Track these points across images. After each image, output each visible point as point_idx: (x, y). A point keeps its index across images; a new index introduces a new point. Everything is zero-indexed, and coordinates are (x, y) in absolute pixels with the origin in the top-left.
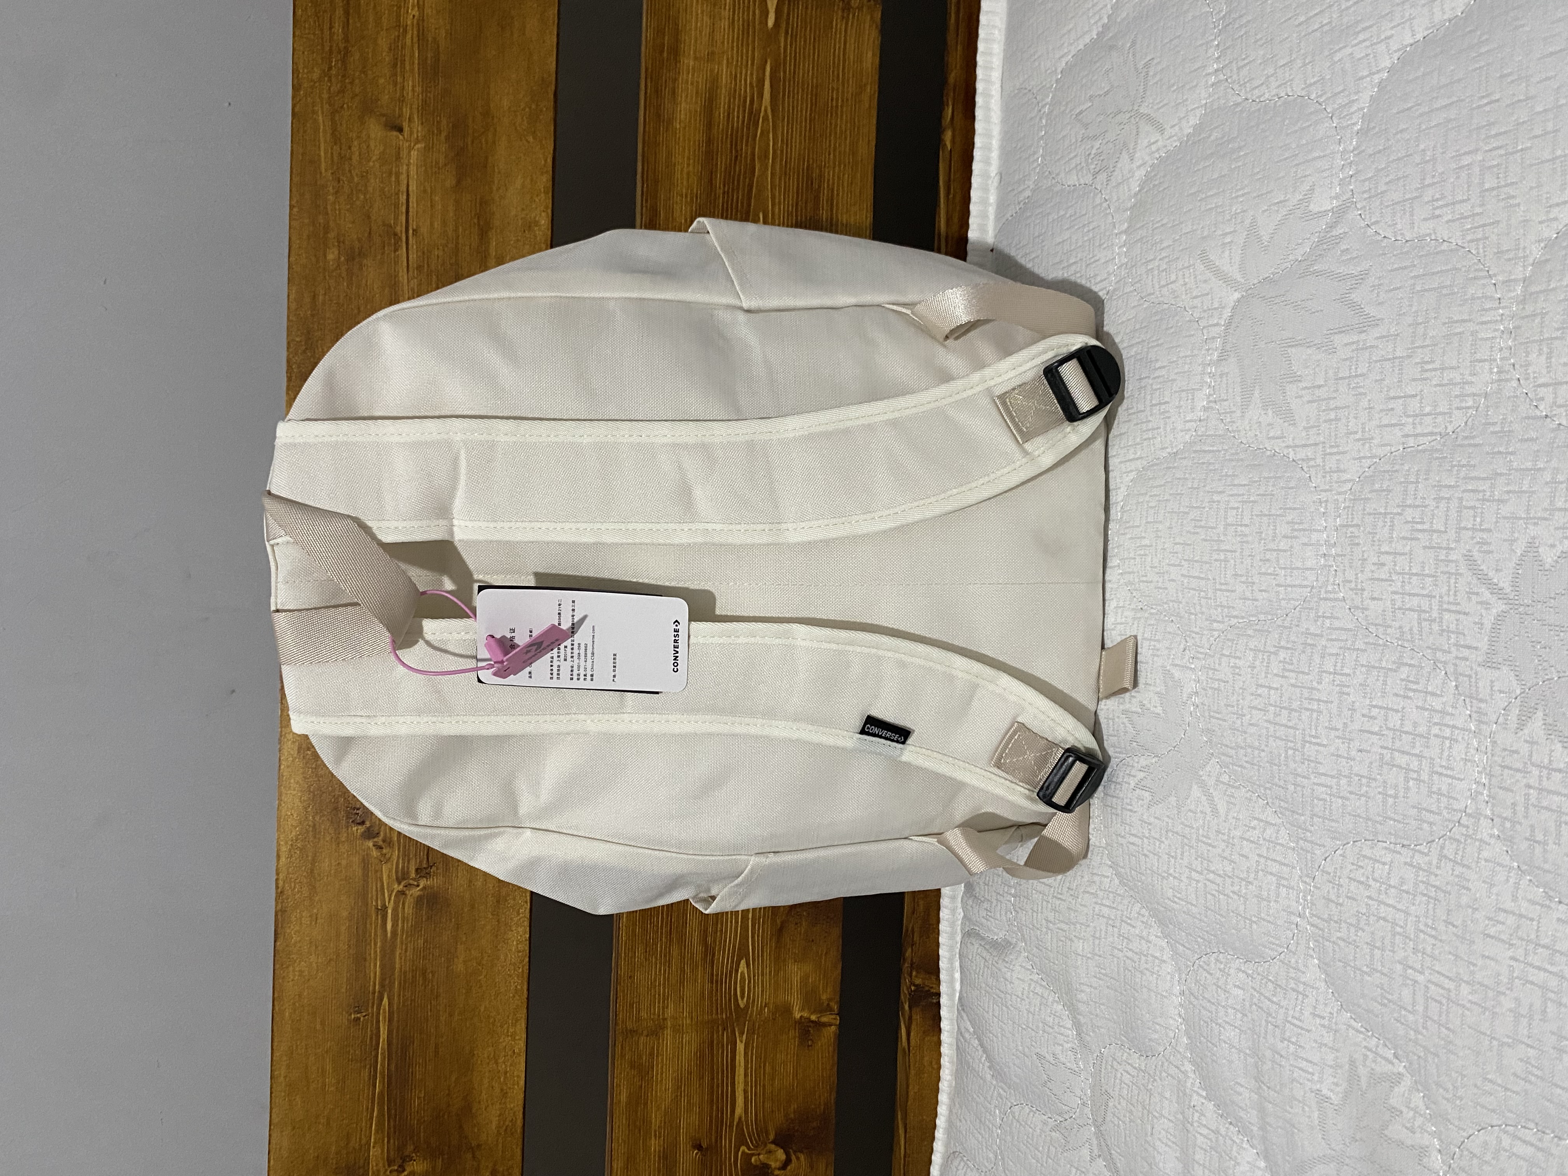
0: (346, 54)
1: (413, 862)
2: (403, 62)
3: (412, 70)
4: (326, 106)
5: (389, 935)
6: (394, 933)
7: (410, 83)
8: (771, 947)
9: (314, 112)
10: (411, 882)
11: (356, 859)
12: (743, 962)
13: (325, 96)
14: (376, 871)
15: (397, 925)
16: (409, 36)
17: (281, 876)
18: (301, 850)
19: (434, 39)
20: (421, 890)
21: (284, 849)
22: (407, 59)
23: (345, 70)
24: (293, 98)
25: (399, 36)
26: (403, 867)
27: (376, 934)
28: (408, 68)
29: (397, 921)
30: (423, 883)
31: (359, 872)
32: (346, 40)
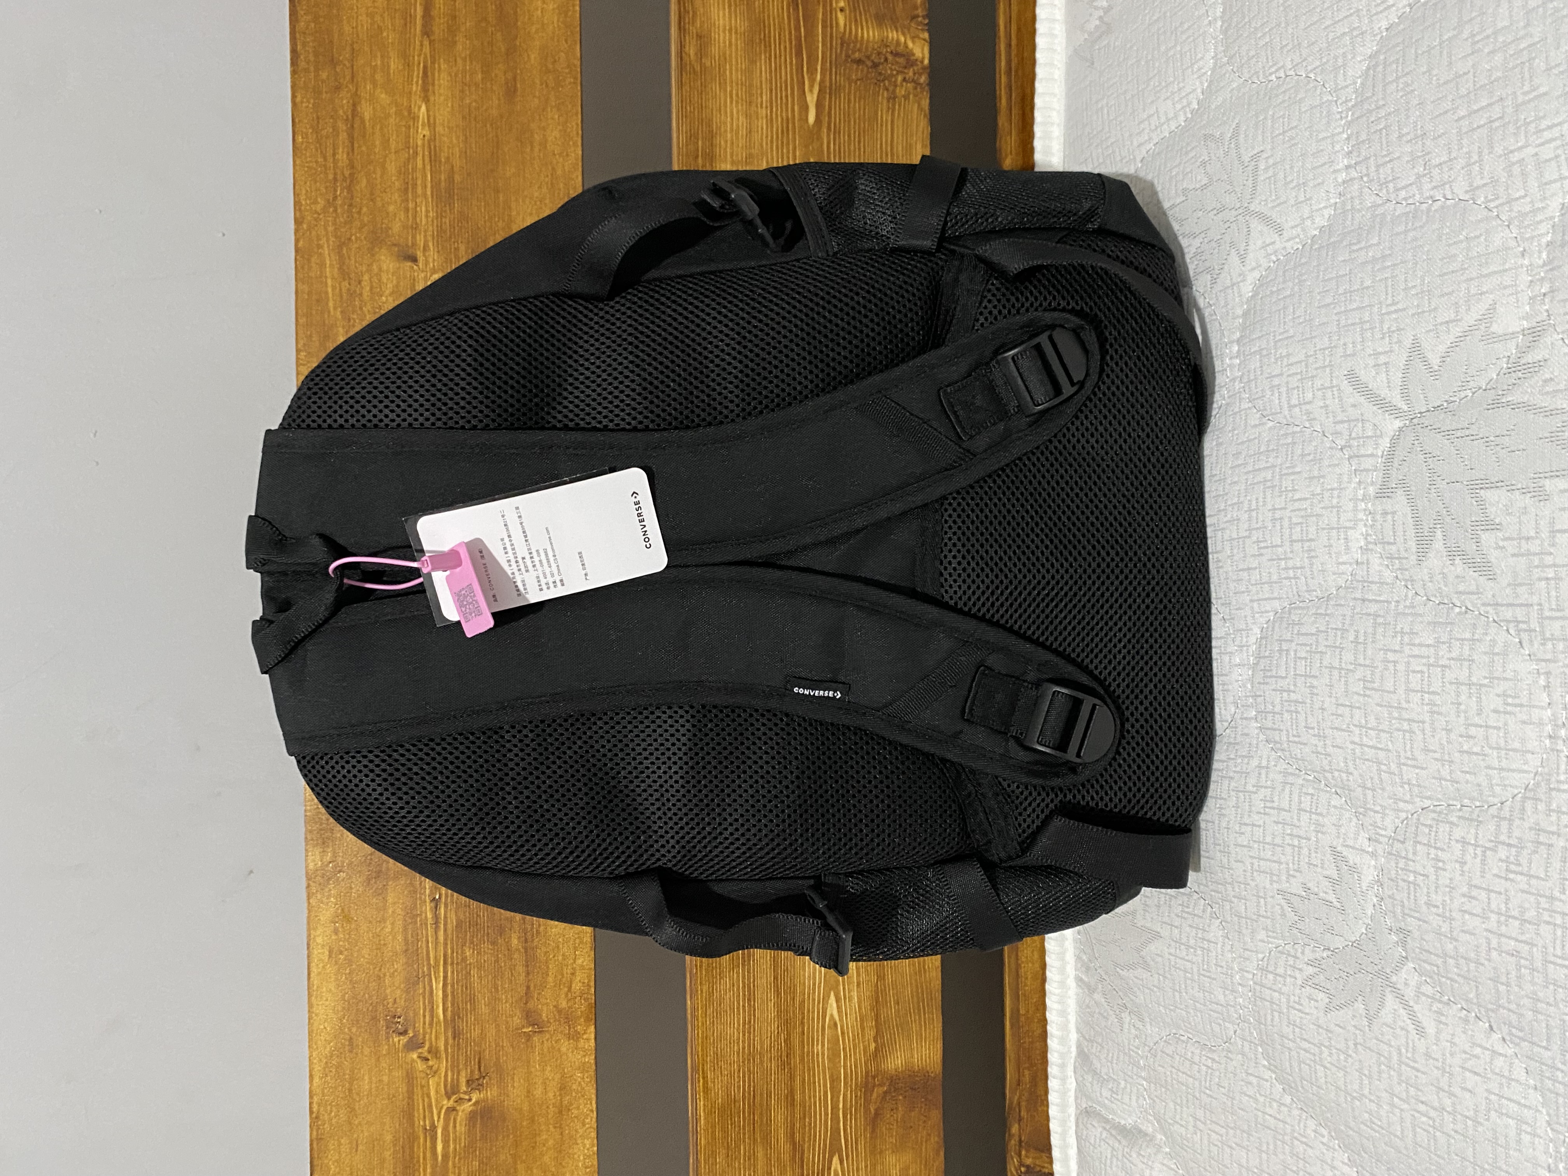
0: (351, 181)
1: (463, 1074)
2: (415, 185)
3: (425, 195)
4: (332, 239)
5: (440, 1158)
6: (445, 1156)
7: (424, 209)
8: (865, 1138)
9: (320, 247)
10: (462, 1096)
11: (398, 1074)
12: (836, 1160)
13: (331, 229)
14: (422, 1087)
15: (449, 1146)
16: (419, 158)
17: (315, 1099)
18: (337, 1068)
19: (448, 158)
20: (474, 1104)
21: (317, 1068)
22: (419, 182)
23: (352, 198)
24: (296, 231)
25: (409, 159)
26: (452, 1079)
27: (424, 1158)
28: (419, 191)
29: (449, 1141)
30: (475, 1097)
31: (403, 1088)
32: (352, 166)
